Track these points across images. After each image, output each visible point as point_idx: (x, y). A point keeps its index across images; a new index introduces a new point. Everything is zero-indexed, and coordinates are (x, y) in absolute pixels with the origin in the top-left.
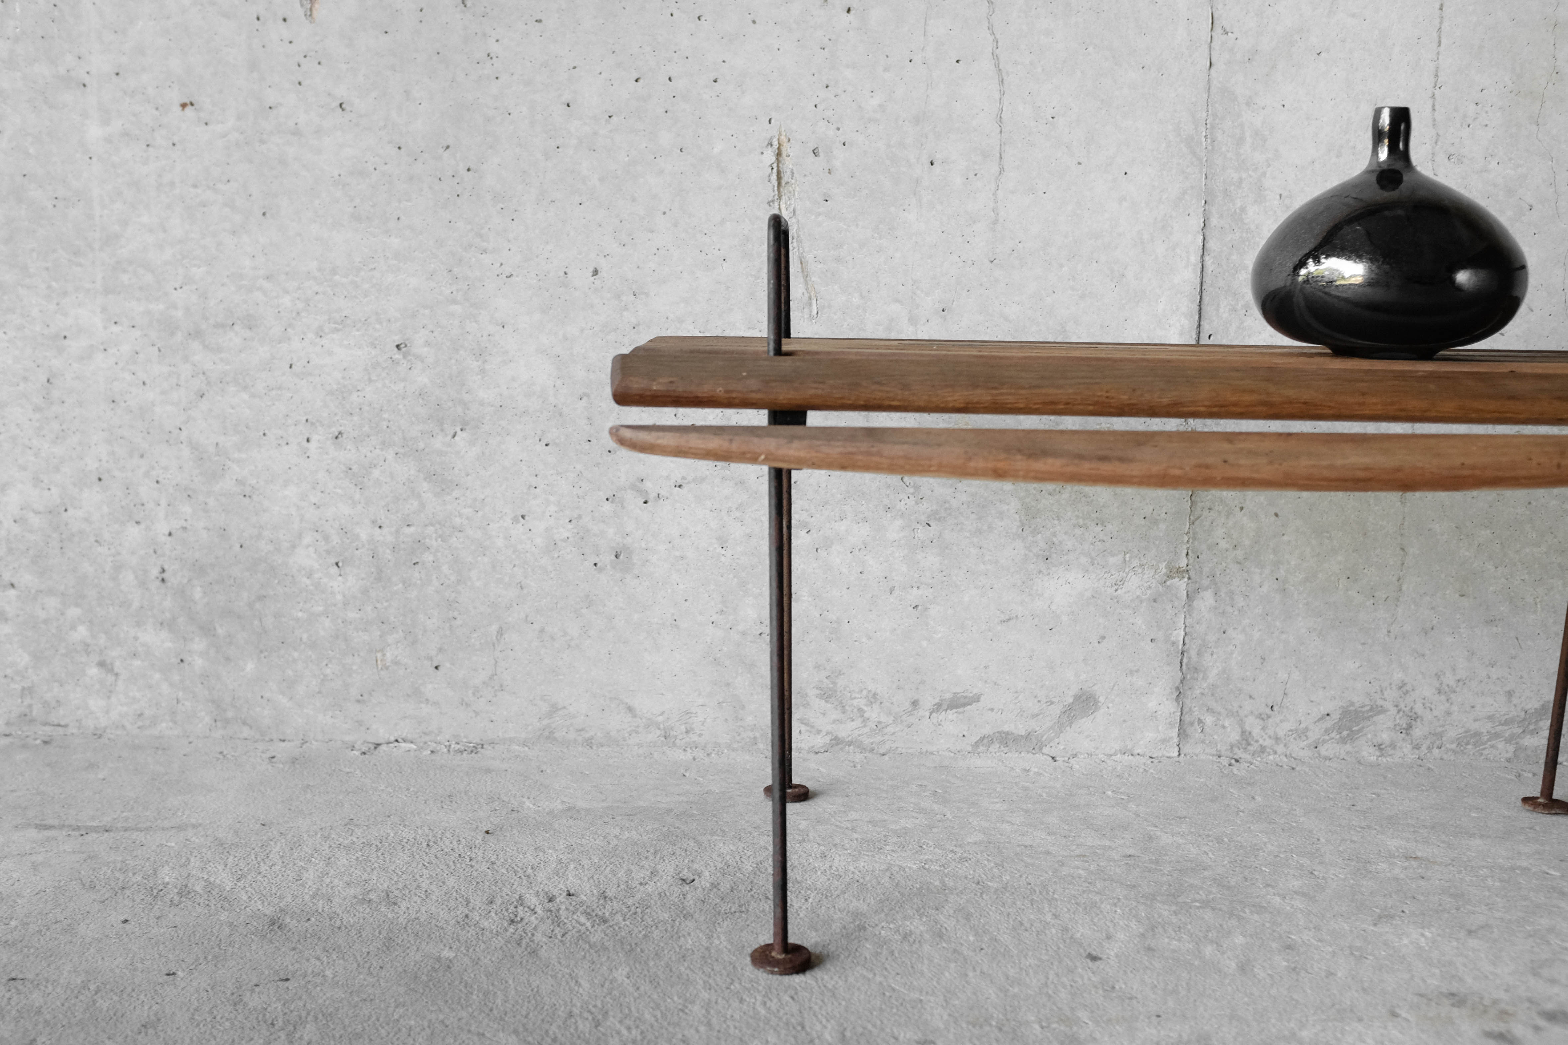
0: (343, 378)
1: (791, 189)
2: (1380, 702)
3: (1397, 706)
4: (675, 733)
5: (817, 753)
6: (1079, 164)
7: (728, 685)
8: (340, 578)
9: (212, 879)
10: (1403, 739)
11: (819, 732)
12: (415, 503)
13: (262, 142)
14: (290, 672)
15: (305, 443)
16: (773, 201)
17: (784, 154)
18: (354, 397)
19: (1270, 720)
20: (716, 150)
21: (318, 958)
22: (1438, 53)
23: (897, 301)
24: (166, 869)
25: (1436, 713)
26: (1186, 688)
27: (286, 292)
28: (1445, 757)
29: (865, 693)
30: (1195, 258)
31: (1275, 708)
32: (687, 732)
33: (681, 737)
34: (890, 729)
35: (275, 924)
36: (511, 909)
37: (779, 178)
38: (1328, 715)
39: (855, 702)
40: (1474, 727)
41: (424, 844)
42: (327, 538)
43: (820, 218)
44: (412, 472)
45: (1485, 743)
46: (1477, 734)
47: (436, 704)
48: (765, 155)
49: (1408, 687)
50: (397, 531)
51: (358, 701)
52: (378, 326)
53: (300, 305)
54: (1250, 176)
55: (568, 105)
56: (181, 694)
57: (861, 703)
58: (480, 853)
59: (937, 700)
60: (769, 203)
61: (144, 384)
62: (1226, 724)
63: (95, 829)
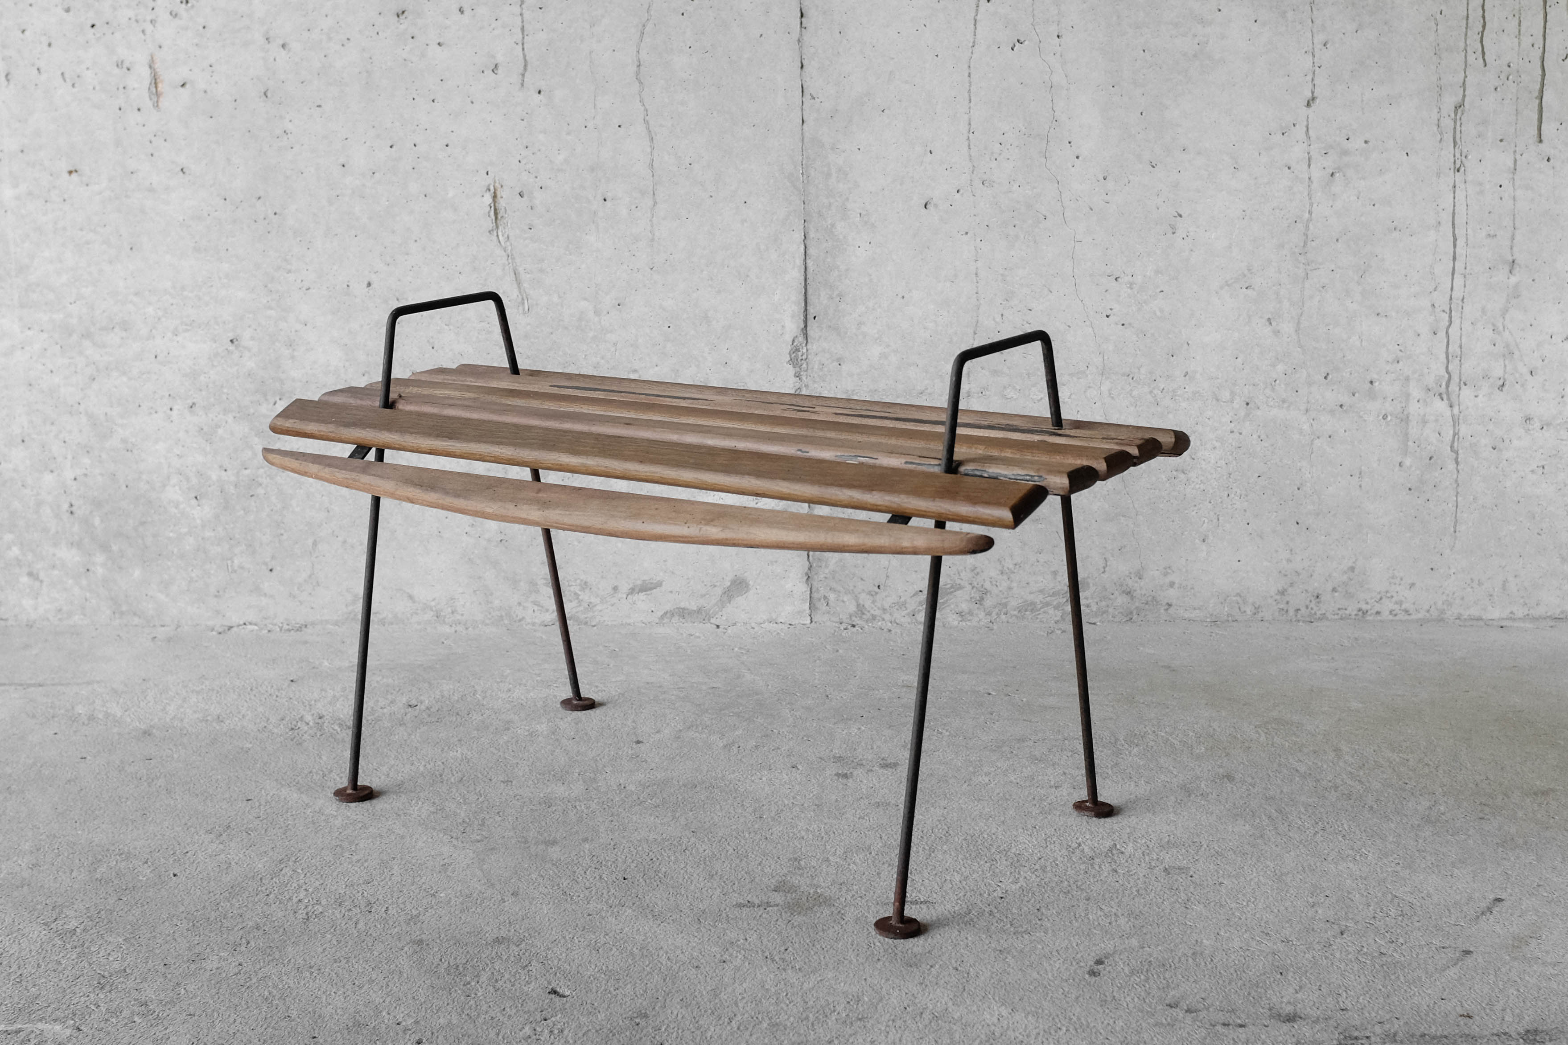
0: (194, 364)
1: (505, 221)
2: (958, 582)
3: (971, 584)
4: (444, 614)
5: (546, 626)
6: (711, 196)
7: (480, 578)
8: (199, 508)
9: (109, 711)
10: (978, 608)
11: (547, 610)
12: (250, 453)
13: (127, 196)
14: (166, 576)
15: (169, 411)
16: (492, 230)
17: (499, 196)
18: (202, 378)
19: (878, 596)
20: (451, 195)
21: (170, 749)
22: (970, 108)
23: (586, 299)
24: (80, 706)
25: (1001, 589)
26: (813, 573)
27: (150, 304)
28: (1010, 620)
29: (578, 581)
30: (799, 262)
31: (881, 587)
32: (453, 613)
33: (448, 616)
34: (599, 607)
35: (147, 733)
36: (294, 723)
37: (496, 214)
38: (921, 591)
39: (572, 588)
40: (1030, 598)
41: (249, 689)
42: (188, 479)
43: (527, 242)
44: (246, 430)
45: (1039, 610)
46: (1033, 603)
47: (272, 596)
48: (485, 198)
49: (978, 570)
50: (238, 473)
51: (216, 596)
52: (217, 327)
53: (160, 313)
54: (837, 201)
55: (343, 166)
56: (88, 595)
57: (576, 589)
58: (284, 693)
59: (631, 586)
60: (490, 232)
61: (52, 371)
62: (845, 599)
63: (34, 685)
